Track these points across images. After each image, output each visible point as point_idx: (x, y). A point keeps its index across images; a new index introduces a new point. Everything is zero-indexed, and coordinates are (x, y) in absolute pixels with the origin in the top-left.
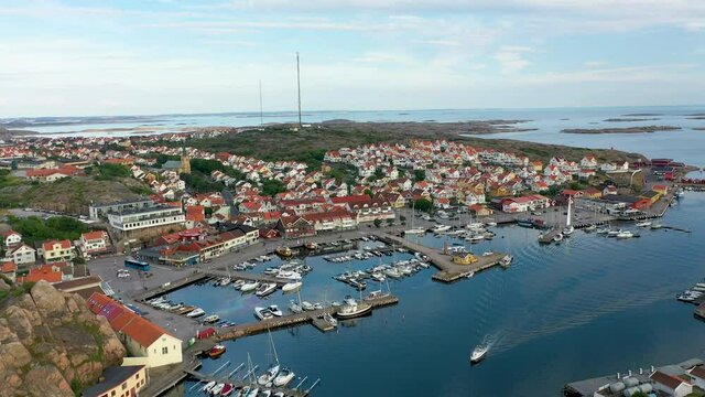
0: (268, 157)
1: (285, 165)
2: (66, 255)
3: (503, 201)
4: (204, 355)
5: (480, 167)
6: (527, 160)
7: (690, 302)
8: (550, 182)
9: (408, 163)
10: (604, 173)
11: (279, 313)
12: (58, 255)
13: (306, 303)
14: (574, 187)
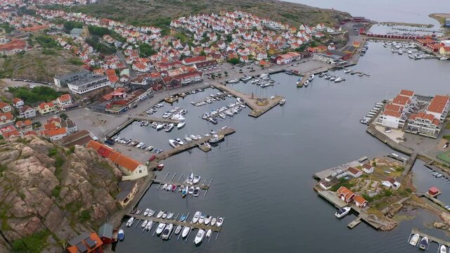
0: (135, 23)
1: (147, 29)
2: (52, 110)
3: (277, 58)
4: (155, 170)
5: (262, 31)
6: (287, 27)
7: (365, 124)
8: (300, 42)
9: (222, 28)
10: (328, 34)
11: (181, 143)
12: (48, 111)
13: (193, 136)
14: (313, 45)
